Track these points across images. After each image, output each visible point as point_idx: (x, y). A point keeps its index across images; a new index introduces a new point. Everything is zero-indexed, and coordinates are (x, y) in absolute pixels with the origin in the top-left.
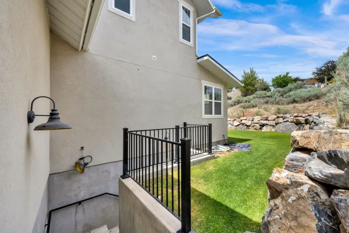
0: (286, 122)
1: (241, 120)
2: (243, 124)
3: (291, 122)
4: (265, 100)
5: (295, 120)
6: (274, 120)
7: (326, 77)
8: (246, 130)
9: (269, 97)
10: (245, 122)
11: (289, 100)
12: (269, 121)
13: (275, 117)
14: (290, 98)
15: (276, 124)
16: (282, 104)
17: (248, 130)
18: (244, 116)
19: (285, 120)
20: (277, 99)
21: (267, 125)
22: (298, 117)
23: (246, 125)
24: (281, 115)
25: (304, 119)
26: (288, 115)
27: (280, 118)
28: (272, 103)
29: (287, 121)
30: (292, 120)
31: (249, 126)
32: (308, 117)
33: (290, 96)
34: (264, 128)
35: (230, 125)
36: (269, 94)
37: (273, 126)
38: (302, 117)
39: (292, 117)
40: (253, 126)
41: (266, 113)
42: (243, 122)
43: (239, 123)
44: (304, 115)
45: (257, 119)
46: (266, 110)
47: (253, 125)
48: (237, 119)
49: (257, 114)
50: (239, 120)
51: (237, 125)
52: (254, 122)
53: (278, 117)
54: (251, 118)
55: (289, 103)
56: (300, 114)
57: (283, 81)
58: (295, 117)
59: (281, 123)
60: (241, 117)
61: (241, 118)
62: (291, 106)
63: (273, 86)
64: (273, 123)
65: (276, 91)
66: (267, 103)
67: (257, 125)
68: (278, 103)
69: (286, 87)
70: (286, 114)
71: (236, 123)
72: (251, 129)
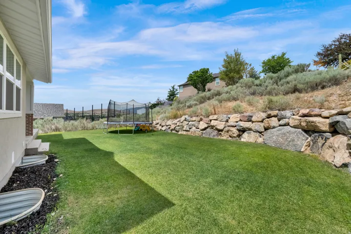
0: (285, 125)
1: (211, 121)
2: (212, 127)
3: (295, 127)
4: (251, 90)
5: (304, 124)
6: (262, 121)
7: (340, 56)
8: (216, 137)
9: (257, 85)
10: (215, 124)
11: (287, 89)
12: (253, 122)
13: (264, 115)
14: (289, 86)
15: (266, 129)
16: (276, 95)
17: (219, 137)
18: (215, 114)
19: (282, 122)
20: (268, 88)
21: (250, 129)
22: (311, 116)
23: (217, 129)
24: (275, 112)
25: (328, 121)
26: (288, 113)
27: (273, 118)
28: (261, 94)
29: (287, 124)
30: (296, 123)
31: (222, 131)
32: (339, 118)
33: (288, 83)
34: (245, 135)
35: (194, 128)
36: (257, 82)
37: (261, 133)
38: (320, 116)
39: (297, 117)
40: (228, 131)
41: (250, 108)
42: (213, 123)
43: (206, 126)
44: (326, 113)
45: (234, 118)
46: (250, 104)
47: (226, 129)
48: (204, 119)
49: (236, 111)
50: (208, 119)
51: (203, 128)
52: (229, 124)
53: (269, 117)
54: (225, 117)
55: (287, 93)
56: (317, 111)
57: (277, 63)
58: (304, 116)
59: (274, 127)
60: (212, 114)
61: (211, 117)
62: (291, 97)
63: (263, 71)
64: (260, 127)
65: (267, 77)
66: (253, 94)
67: (234, 130)
68: (270, 93)
69: (282, 71)
70: (284, 110)
71: (203, 125)
72: (225, 137)
